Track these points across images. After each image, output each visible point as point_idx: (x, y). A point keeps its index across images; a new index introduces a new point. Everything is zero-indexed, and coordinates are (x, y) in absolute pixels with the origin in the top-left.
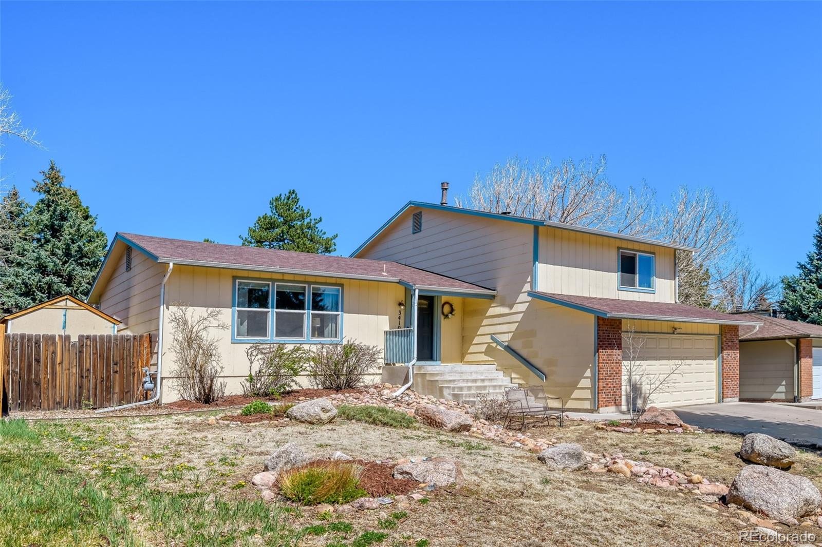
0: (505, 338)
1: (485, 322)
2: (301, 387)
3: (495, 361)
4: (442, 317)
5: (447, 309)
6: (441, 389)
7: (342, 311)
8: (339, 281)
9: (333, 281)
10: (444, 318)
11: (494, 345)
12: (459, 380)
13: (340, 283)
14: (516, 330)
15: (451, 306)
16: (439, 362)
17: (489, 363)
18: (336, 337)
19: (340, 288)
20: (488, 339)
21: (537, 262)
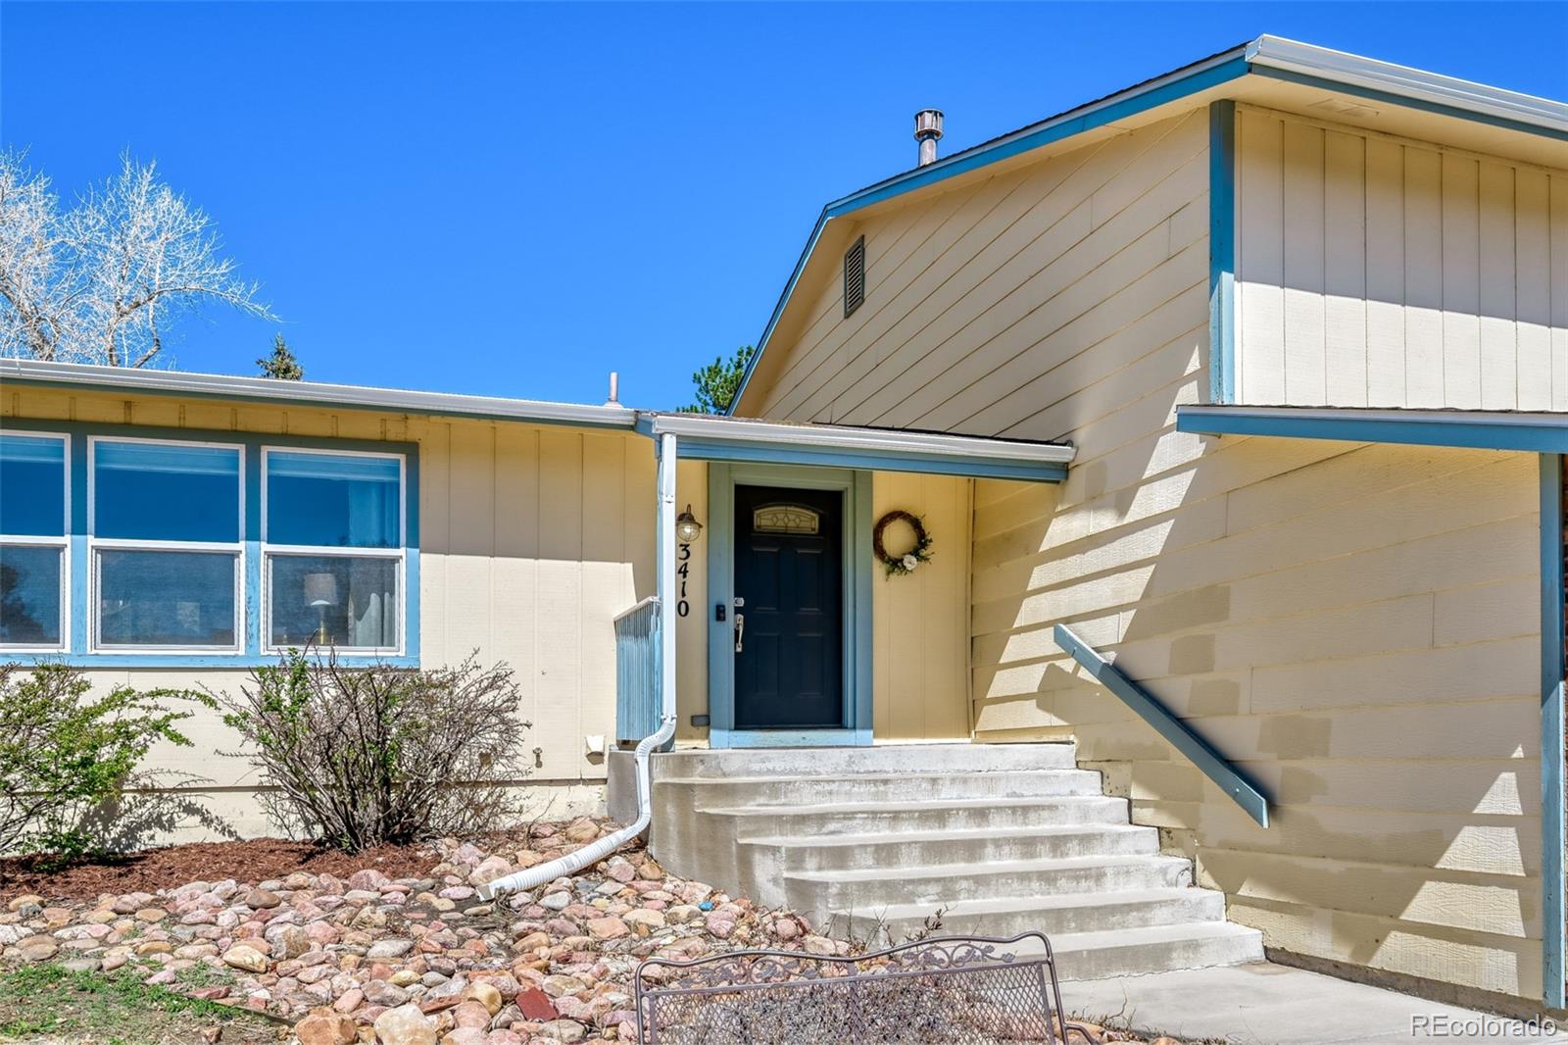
0: (1107, 633)
1: (1039, 576)
2: (231, 834)
3: (1073, 728)
4: (879, 568)
5: (897, 537)
6: (746, 854)
7: (413, 542)
8: (395, 431)
9: (370, 429)
10: (889, 573)
11: (1068, 665)
12: (849, 816)
13: (401, 438)
14: (1146, 594)
15: (916, 524)
16: (863, 736)
17: (1052, 738)
18: (392, 644)
19: (402, 458)
20: (1044, 643)
21: (1226, 277)
